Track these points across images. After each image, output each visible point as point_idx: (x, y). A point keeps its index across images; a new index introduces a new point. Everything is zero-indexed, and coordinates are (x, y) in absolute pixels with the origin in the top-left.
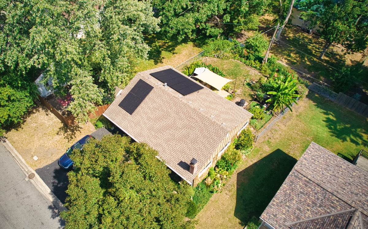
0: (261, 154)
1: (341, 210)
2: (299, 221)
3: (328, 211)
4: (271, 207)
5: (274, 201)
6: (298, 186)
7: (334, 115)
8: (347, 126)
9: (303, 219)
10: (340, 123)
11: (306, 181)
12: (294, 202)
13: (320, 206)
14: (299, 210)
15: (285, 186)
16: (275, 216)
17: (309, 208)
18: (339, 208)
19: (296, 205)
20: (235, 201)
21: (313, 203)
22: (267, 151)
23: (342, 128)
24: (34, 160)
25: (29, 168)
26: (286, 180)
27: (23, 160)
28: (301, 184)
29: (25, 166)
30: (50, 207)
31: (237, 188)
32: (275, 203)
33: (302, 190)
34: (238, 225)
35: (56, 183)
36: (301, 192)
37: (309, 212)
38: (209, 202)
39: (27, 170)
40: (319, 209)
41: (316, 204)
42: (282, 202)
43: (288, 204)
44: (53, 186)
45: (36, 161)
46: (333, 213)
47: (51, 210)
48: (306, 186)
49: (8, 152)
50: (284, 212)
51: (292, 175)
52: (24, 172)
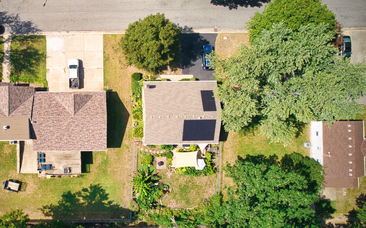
0: (126, 136)
1: (79, 112)
2: (91, 99)
3: (83, 109)
4: (104, 97)
5: (105, 100)
6: (100, 110)
7: (105, 205)
8: (94, 201)
9: (90, 101)
10: (99, 200)
11: (99, 114)
12: (97, 104)
13: (87, 109)
14: (93, 103)
15: (105, 107)
16: (101, 95)
17: (90, 106)
18: (80, 112)
19: (96, 103)
20: (121, 99)
21: (90, 108)
22: (125, 141)
23: (96, 197)
24: (225, 37)
25: (222, 32)
26: (106, 109)
27: (230, 32)
28: (100, 112)
29: (225, 31)
30: (191, 28)
31: (124, 106)
32: (104, 99)
33: (97, 110)
34: (112, 89)
35: (202, 38)
36: (97, 109)
37: (89, 104)
38: (131, 89)
39: (221, 30)
40: (86, 108)
41: (89, 108)
42: (102, 101)
43: (99, 102)
44: (201, 36)
45: (223, 37)
46: (81, 109)
47: (190, 28)
48: (97, 112)
49: (241, 29)
50: (98, 99)
51: (105, 112)
52: (221, 29)
